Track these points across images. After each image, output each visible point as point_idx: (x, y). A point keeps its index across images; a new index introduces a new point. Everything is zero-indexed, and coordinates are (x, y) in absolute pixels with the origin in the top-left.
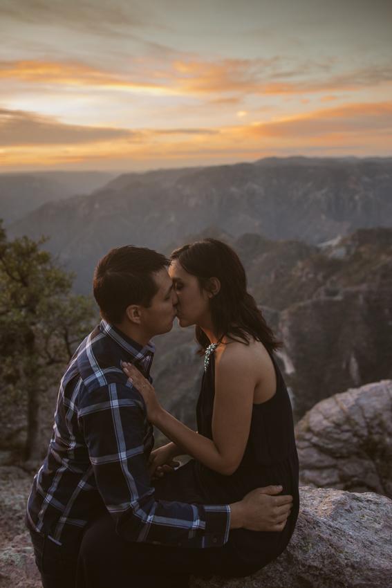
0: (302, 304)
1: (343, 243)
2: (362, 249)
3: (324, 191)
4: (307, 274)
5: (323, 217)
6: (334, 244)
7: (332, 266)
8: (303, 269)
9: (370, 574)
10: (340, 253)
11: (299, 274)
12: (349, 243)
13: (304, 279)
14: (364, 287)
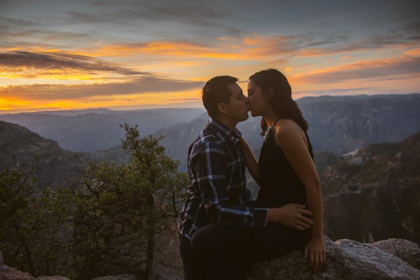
0: (331, 196)
1: (359, 154)
2: (374, 158)
3: (344, 119)
4: (335, 175)
5: (345, 136)
6: (354, 155)
7: (352, 170)
8: (332, 172)
9: (362, 264)
10: (358, 161)
11: (329, 175)
12: (364, 153)
13: (333, 179)
14: (376, 184)
